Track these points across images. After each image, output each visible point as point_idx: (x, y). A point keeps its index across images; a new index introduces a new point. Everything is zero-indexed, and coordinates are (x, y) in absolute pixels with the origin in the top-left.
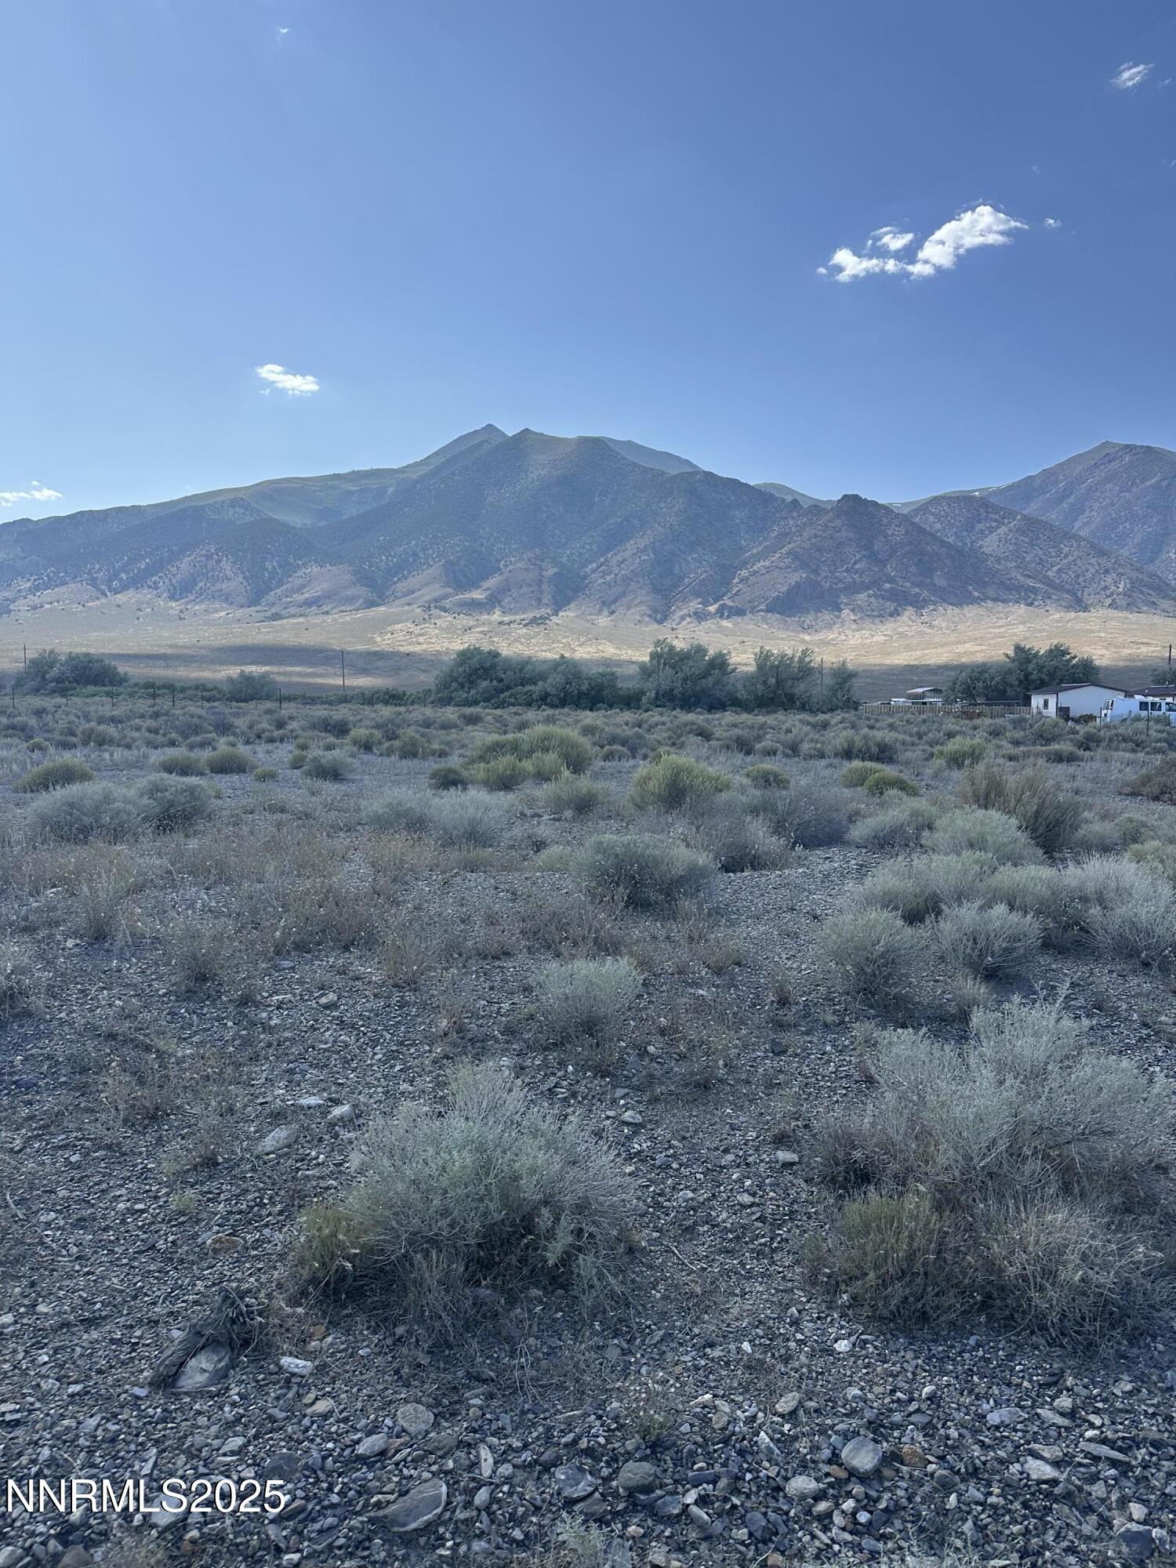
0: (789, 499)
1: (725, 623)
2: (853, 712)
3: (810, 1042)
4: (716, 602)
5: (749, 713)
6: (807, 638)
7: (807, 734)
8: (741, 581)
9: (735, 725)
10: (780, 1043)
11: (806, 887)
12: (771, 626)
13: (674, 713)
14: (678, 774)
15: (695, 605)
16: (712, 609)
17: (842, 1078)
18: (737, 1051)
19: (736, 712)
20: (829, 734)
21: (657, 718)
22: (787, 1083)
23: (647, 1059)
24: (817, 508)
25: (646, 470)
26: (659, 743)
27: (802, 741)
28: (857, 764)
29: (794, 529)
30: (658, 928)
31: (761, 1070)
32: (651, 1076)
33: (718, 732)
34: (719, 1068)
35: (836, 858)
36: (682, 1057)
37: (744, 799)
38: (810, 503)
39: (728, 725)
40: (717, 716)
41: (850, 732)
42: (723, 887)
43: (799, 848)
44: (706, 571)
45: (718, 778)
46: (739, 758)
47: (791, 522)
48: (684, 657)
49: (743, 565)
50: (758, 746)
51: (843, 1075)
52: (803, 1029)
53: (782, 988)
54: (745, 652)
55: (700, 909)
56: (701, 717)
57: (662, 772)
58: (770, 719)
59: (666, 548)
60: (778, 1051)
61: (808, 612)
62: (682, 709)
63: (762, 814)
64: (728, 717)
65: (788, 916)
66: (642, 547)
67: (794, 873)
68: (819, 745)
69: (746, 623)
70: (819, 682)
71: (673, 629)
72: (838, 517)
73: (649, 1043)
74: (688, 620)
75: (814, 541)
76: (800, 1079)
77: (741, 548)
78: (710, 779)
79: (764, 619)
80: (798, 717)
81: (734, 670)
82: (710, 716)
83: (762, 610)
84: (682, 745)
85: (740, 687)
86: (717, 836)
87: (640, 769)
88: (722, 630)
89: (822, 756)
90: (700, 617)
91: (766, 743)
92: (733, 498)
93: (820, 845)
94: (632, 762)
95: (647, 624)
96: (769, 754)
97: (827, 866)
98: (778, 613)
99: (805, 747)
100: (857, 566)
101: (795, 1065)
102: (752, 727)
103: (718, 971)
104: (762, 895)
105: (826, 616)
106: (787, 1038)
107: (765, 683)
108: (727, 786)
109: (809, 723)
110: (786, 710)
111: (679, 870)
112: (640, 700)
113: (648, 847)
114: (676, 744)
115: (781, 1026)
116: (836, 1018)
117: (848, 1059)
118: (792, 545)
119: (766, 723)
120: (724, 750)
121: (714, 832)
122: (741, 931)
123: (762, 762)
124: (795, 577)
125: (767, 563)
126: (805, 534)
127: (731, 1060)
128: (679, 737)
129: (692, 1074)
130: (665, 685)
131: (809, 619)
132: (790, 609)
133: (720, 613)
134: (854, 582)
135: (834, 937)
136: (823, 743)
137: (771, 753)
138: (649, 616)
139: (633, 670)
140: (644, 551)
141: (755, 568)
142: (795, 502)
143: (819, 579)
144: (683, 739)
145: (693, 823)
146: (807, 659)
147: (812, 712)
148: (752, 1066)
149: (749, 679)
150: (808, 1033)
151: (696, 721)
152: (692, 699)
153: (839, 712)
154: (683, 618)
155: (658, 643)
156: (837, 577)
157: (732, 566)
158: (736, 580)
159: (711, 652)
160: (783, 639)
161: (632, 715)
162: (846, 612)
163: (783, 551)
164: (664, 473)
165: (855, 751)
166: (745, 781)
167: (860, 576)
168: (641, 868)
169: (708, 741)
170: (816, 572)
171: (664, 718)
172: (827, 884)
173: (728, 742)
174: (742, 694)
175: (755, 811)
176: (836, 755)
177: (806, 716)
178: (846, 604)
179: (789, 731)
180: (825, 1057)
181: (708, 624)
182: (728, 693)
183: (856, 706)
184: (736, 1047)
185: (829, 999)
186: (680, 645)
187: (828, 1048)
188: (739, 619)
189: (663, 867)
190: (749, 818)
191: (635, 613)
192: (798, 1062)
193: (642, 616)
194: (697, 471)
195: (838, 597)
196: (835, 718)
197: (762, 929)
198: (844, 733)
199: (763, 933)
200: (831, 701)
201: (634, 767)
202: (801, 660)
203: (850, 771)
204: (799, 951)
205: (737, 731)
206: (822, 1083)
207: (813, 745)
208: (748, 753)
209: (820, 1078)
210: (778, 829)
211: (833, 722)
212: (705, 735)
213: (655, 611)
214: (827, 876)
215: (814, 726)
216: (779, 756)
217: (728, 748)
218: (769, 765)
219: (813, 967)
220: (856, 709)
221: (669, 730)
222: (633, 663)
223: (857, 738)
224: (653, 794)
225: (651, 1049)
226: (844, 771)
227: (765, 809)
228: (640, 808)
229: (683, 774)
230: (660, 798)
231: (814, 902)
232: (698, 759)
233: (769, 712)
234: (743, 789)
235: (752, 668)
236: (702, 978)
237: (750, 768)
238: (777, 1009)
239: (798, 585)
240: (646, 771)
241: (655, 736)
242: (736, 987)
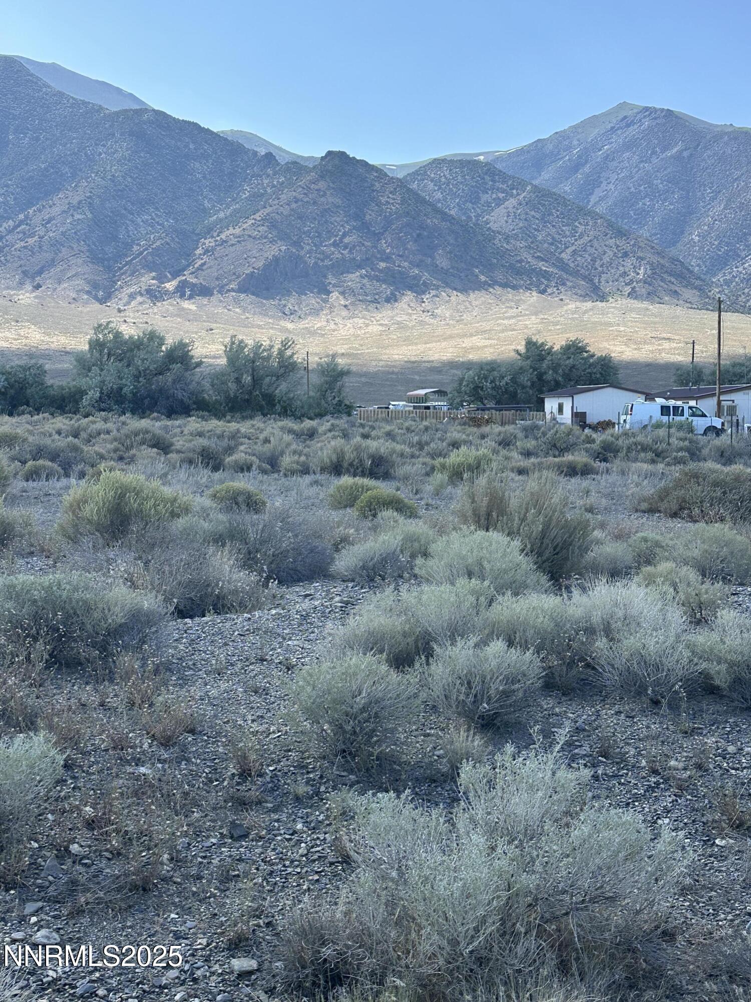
0: (262, 151)
1: (187, 305)
2: (345, 418)
3: (278, 821)
4: (174, 278)
5: (219, 419)
6: (290, 326)
7: (288, 445)
8: (206, 252)
9: (200, 434)
10: (241, 825)
11: (279, 631)
12: (245, 310)
13: (123, 418)
14: (122, 496)
15: (148, 280)
16: (170, 286)
17: (314, 861)
18: (187, 840)
19: (203, 418)
20: (316, 444)
21: (100, 425)
22: (246, 874)
23: (69, 861)
24: (296, 167)
25: (77, 104)
26: (102, 457)
27: (282, 453)
28: (346, 480)
29: (269, 190)
30: (88, 694)
31: (215, 861)
32: (74, 882)
33: (179, 443)
34: (162, 864)
35: (318, 595)
36: (117, 854)
37: (206, 525)
38: (288, 159)
39: (191, 434)
40: (177, 423)
41: (339, 442)
42: (177, 636)
43: (274, 584)
44: (160, 238)
45: (175, 500)
46: (204, 475)
47: (266, 181)
48: (136, 345)
49: (209, 231)
50: (229, 460)
51: (315, 857)
52: (270, 805)
53: (245, 757)
54: (213, 342)
55: (144, 665)
56: (158, 424)
57: (102, 493)
58: (245, 427)
59: (108, 205)
60: (239, 835)
61: (289, 293)
62: (133, 412)
63: (228, 544)
64: (193, 424)
65: (256, 668)
66: (75, 202)
67: (265, 616)
68: (303, 458)
69: (214, 306)
70: (305, 381)
71: (120, 311)
72: (322, 177)
73: (73, 841)
74: (139, 299)
75: (294, 206)
76: (263, 866)
77: (204, 210)
78: (164, 500)
79: (237, 301)
80: (280, 424)
81: (199, 364)
82: (169, 423)
83: (233, 290)
84: (132, 460)
85: (207, 385)
86: (171, 573)
87: (71, 491)
88: (182, 313)
89: (305, 471)
90: (155, 295)
91: (239, 456)
92: (192, 146)
93: (300, 580)
94: (64, 481)
95: (86, 303)
96: (242, 470)
97: (306, 604)
98: (253, 294)
99: (287, 461)
100: (347, 240)
101: (258, 850)
102: (221, 437)
103: (166, 742)
104: (226, 644)
105: (312, 300)
106: (250, 818)
107: (238, 380)
108: (187, 510)
109: (291, 431)
110: (264, 415)
111: (118, 617)
112: (77, 402)
113: (76, 589)
114: (123, 458)
115: (242, 804)
116: (309, 789)
117: (322, 837)
118: (269, 210)
119: (238, 431)
120: (185, 466)
121: (167, 568)
122: (196, 691)
123: (232, 479)
124: (273, 251)
125: (237, 231)
126: (283, 197)
127: (178, 852)
128: (128, 449)
129: (126, 875)
130: (111, 381)
131: (291, 303)
132: (267, 289)
133: (181, 291)
134: (344, 259)
135: (309, 689)
136: (307, 456)
137: (244, 468)
138: (88, 293)
139: (67, 365)
140: (78, 207)
141: (223, 236)
142: (269, 157)
143: (302, 253)
144: (133, 452)
145: (140, 558)
146: (288, 353)
147: (299, 417)
148: (204, 857)
149: (218, 378)
150: (275, 810)
151: (151, 428)
152: (146, 402)
153: (328, 417)
154: (132, 297)
155: (98, 328)
156: (323, 253)
157: (193, 232)
158: (198, 252)
159: (170, 341)
160: (259, 327)
161: (67, 422)
162: (335, 295)
163: (257, 216)
164: (101, 108)
165: (345, 465)
166: (207, 502)
167: (350, 252)
168: (67, 617)
169: (166, 453)
170: (297, 244)
171: (110, 425)
172: (305, 627)
173: (191, 455)
174: (210, 395)
175: (219, 540)
176: (323, 470)
177: (289, 423)
178: (334, 286)
179: (267, 441)
180: (295, 837)
181: (166, 305)
182: (192, 393)
183: (348, 410)
184: (185, 834)
185: (302, 767)
186: (129, 331)
187: (299, 826)
188: (205, 301)
189: (96, 615)
190: (211, 549)
191: (67, 289)
192: (262, 847)
193: (78, 291)
194: (145, 109)
195: (325, 277)
196: (323, 425)
197: (224, 686)
198: (333, 443)
199: (225, 691)
200: (319, 404)
201: (68, 488)
202: (281, 353)
203: (339, 488)
204: (269, 710)
205: (203, 442)
206: (290, 870)
207: (296, 457)
208: (216, 469)
209: (287, 863)
210: (249, 561)
211: (321, 429)
212: (162, 446)
213: (95, 286)
214: (305, 617)
215: (298, 435)
216: (255, 471)
217: (191, 462)
218: (241, 483)
219: (284, 728)
220: (349, 414)
221: (115, 440)
222: (67, 353)
223: (347, 448)
224: (90, 522)
225: (75, 848)
226: (332, 490)
227: (232, 537)
228: (74, 539)
229: (130, 497)
230: (100, 528)
231: (288, 650)
232: (150, 476)
233: (244, 418)
234: (205, 513)
235: (223, 361)
236: (143, 752)
237: (218, 487)
238: (238, 784)
239: (276, 259)
240: (80, 492)
241: (96, 448)
242: (188, 760)
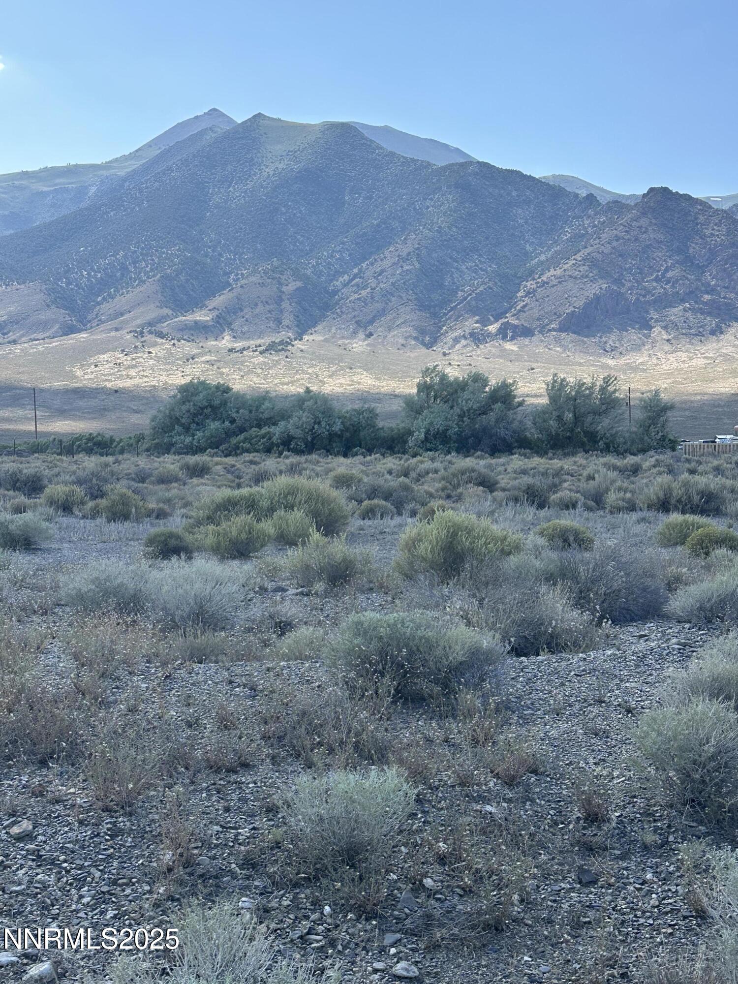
0: (583, 193)
1: (509, 346)
2: (669, 453)
3: (626, 869)
4: (496, 321)
5: (541, 456)
6: (611, 362)
7: (613, 482)
8: (528, 293)
9: (524, 472)
10: (588, 871)
11: (617, 673)
12: (565, 348)
13: (449, 457)
14: (454, 535)
15: (471, 324)
16: (493, 328)
17: (667, 913)
18: (535, 882)
19: (525, 455)
20: (641, 481)
21: (428, 465)
22: (598, 921)
23: (423, 896)
24: (618, 205)
25: (407, 162)
26: (431, 495)
27: (607, 490)
28: (676, 517)
29: (590, 230)
30: (434, 730)
31: (565, 906)
32: (429, 916)
33: (504, 481)
34: (513, 905)
35: (653, 636)
36: (467, 892)
37: (537, 563)
38: (609, 198)
39: (515, 472)
40: (502, 460)
41: (666, 479)
42: (513, 675)
43: (607, 625)
44: (484, 283)
45: (505, 538)
46: (530, 513)
47: (587, 222)
48: (460, 387)
49: (530, 274)
50: (554, 497)
51: (668, 909)
52: (617, 852)
53: (589, 801)
54: (535, 380)
55: (485, 704)
56: (482, 463)
57: (435, 532)
58: (567, 464)
59: (434, 255)
60: (587, 881)
61: (609, 330)
62: (458, 452)
63: (560, 583)
64: (516, 461)
65: (595, 710)
66: (404, 254)
67: (600, 657)
68: (628, 495)
69: (536, 345)
70: (627, 416)
71: (445, 354)
72: (644, 214)
73: (425, 876)
74: (463, 342)
75: (615, 244)
76: (615, 915)
77: (526, 254)
78: (495, 539)
79: (557, 340)
80: (602, 460)
81: (521, 404)
82: (493, 461)
83: (554, 330)
84: (459, 498)
85: (529, 423)
86: (504, 610)
87: (408, 529)
88: (504, 354)
89: (632, 507)
90: (478, 338)
91: (564, 494)
92: (514, 194)
93: (633, 620)
94: (397, 520)
95: (413, 348)
96: (567, 507)
97: (642, 646)
98: (574, 333)
99: (612, 497)
100: (669, 274)
101: (608, 898)
102: (545, 474)
103: (510, 782)
104: (562, 684)
105: (633, 335)
106: (595, 864)
107: (559, 418)
108: (517, 548)
109: (615, 468)
110: (586, 452)
111: (458, 655)
112: (406, 442)
113: (419, 627)
114: (452, 496)
115: (589, 849)
116: (657, 837)
117: (673, 889)
118: (589, 249)
119: (562, 468)
120: (511, 504)
121: (501, 606)
122: (537, 730)
123: (558, 517)
124: (593, 289)
125: (558, 272)
126: (603, 236)
127: (528, 893)
128: (456, 487)
129: (479, 913)
130: (439, 424)
131: (612, 339)
132: (588, 327)
133: (503, 333)
134: (666, 294)
135: (654, 734)
136: (633, 492)
137: (569, 505)
138: (416, 338)
139: (397, 406)
140: (406, 259)
141: (544, 278)
142: (591, 198)
143: (623, 290)
144: (460, 490)
145: (474, 596)
146: (611, 388)
147: (621, 453)
148: (555, 901)
149: (540, 414)
150: (622, 857)
151: (477, 467)
152: (470, 441)
153: (652, 453)
154: (456, 340)
155: (426, 372)
156: (645, 288)
157: (515, 276)
158: (519, 294)
159: (493, 382)
160: (580, 364)
161: (397, 462)
162: (657, 330)
163: (578, 257)
164: (429, 164)
165: (673, 501)
166: (541, 541)
167: (673, 286)
168: (411, 653)
169: (491, 492)
170: (618, 281)
171: (437, 465)
172: (642, 669)
173: (516, 493)
174: (532, 433)
175: (550, 578)
176: (650, 507)
177: (611, 459)
178: (657, 321)
179: (591, 478)
180: (646, 888)
181: (489, 347)
182: (514, 432)
183: (673, 445)
184: (534, 877)
185: (647, 814)
186: (453, 373)
187: (649, 876)
188: (527, 341)
189: (439, 652)
190: (543, 589)
191: (397, 336)
192: (612, 894)
193: (406, 338)
194: (470, 162)
195: (647, 312)
196: (648, 461)
197: (564, 727)
198: (659, 479)
199: (565, 732)
200: (642, 440)
201: (400, 526)
202: (603, 389)
203: (668, 526)
204: (610, 754)
205: (527, 480)
206: (642, 921)
207: (621, 494)
208: (541, 506)
209: (639, 913)
210: (581, 601)
211: (646, 465)
212: (488, 484)
213: (423, 332)
214: (642, 659)
215: (622, 471)
216: (580, 509)
217: (517, 500)
218: (568, 521)
219: (627, 773)
220: (673, 449)
221: (443, 479)
222: (396, 396)
223: (674, 485)
224: (424, 559)
225: (428, 882)
226: (660, 527)
227: (563, 576)
228: (409, 577)
229: (463, 537)
230: (433, 565)
231: (626, 692)
232: (479, 515)
233: (565, 455)
234: (537, 551)
235: (544, 401)
236: (489, 791)
237: (545, 525)
238: (584, 828)
239: (597, 298)
240: (415, 531)
241: (426, 487)
242: (533, 801)
